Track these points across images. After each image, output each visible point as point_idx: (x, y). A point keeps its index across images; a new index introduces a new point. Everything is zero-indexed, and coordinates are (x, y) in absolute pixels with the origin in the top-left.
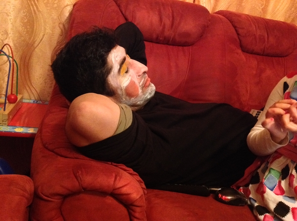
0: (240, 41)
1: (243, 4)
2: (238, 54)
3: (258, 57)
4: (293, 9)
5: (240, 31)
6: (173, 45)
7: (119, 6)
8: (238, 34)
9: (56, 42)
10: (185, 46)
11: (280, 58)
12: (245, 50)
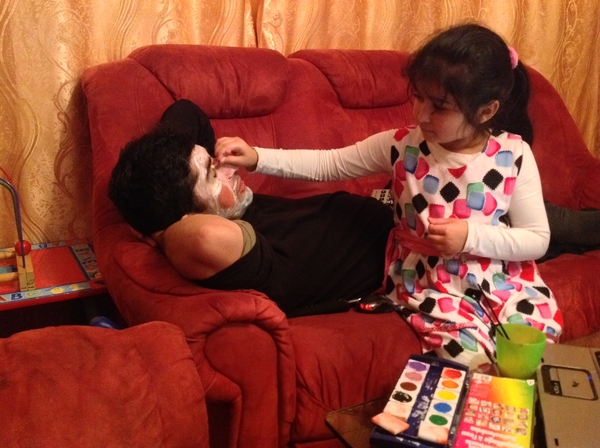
0: (338, 94)
1: (329, 32)
2: (338, 114)
3: (366, 111)
4: (401, 26)
5: (336, 80)
8: (333, 85)
9: (58, 145)
10: (263, 116)
11: (397, 108)
12: (346, 105)
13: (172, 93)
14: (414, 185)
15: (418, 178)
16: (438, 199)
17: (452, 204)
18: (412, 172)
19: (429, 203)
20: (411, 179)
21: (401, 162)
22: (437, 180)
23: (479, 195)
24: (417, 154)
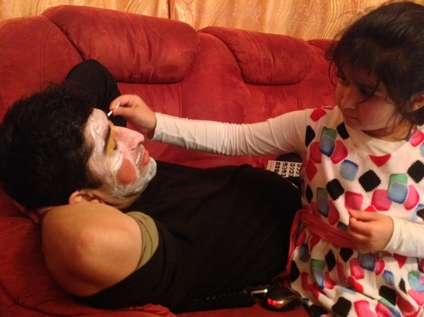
0: (242, 70)
1: (234, 14)
2: (241, 88)
5: (240, 56)
6: (154, 84)
7: (67, 34)
8: (238, 61)
10: (171, 83)
12: (248, 81)
13: (81, 53)
14: (330, 170)
15: (335, 162)
16: (356, 187)
17: (371, 194)
18: (329, 155)
19: (346, 190)
20: (327, 162)
21: (316, 143)
22: (356, 166)
23: (402, 187)
24: (335, 137)
